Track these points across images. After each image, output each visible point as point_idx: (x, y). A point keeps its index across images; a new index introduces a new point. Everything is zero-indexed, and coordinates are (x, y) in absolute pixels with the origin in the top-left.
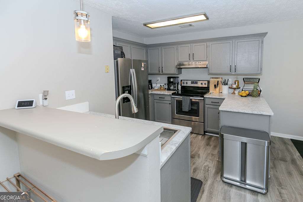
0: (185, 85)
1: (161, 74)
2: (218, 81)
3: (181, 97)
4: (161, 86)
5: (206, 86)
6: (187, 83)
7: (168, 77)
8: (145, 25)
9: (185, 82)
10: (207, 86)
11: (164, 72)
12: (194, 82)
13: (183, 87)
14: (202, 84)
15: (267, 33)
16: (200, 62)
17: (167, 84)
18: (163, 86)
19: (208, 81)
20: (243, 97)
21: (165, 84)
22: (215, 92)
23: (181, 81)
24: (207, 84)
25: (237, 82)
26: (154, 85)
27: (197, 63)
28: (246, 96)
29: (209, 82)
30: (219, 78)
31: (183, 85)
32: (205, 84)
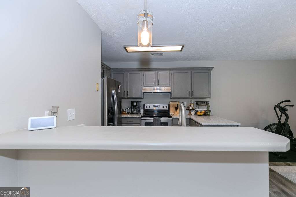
0: (148, 108)
1: (126, 98)
2: (177, 104)
3: (152, 119)
4: (123, 110)
6: (149, 107)
7: (131, 101)
8: (125, 47)
9: (148, 105)
10: (168, 109)
11: (129, 96)
13: (145, 111)
14: (163, 107)
15: (213, 68)
16: (164, 88)
17: (130, 108)
21: (128, 108)
22: (176, 113)
24: (168, 107)
25: (192, 105)
27: (161, 88)
29: (169, 105)
30: (176, 102)
31: (146, 108)
32: (166, 107)
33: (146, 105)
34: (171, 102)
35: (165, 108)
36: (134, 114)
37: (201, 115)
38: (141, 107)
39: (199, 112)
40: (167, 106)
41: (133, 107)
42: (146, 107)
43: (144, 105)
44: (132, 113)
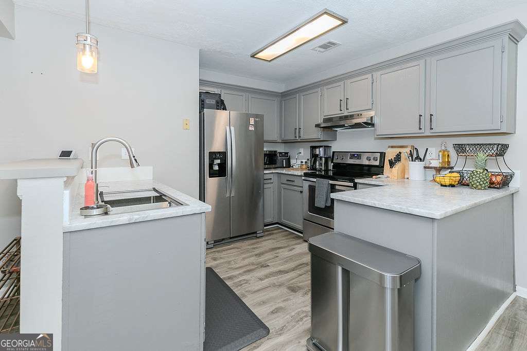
0: (339, 161)
1: (299, 140)
2: (400, 153)
3: (315, 180)
4: (302, 162)
5: (377, 163)
7: (311, 147)
8: (253, 56)
10: (378, 165)
11: (303, 137)
12: (354, 155)
14: (368, 159)
16: (359, 114)
18: (306, 162)
19: (381, 153)
20: (446, 186)
22: (391, 175)
23: (334, 152)
24: (379, 159)
26: (293, 162)
27: (355, 116)
28: (453, 186)
29: (383, 155)
30: (406, 147)
31: (335, 161)
32: (375, 159)
34: (392, 147)
35: (372, 162)
40: (378, 156)
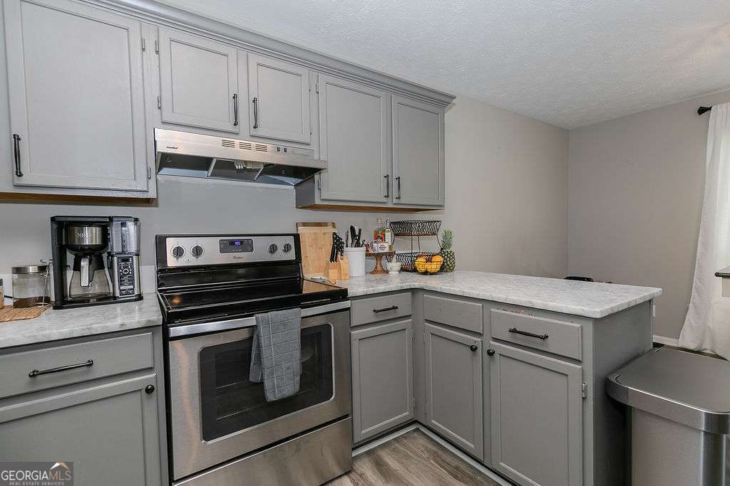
0: (188, 260)
5: (291, 256)
6: (198, 251)
9: (188, 244)
10: (293, 258)
12: (232, 242)
14: (274, 248)
24: (292, 249)
30: (325, 224)
31: (172, 262)
32: (287, 248)
33: (171, 244)
34: (305, 224)
35: (280, 256)
36: (82, 302)
37: (433, 271)
38: (137, 255)
39: (422, 260)
40: (291, 240)
41: (70, 258)
42: (179, 252)
43: (160, 242)
44: (63, 301)
